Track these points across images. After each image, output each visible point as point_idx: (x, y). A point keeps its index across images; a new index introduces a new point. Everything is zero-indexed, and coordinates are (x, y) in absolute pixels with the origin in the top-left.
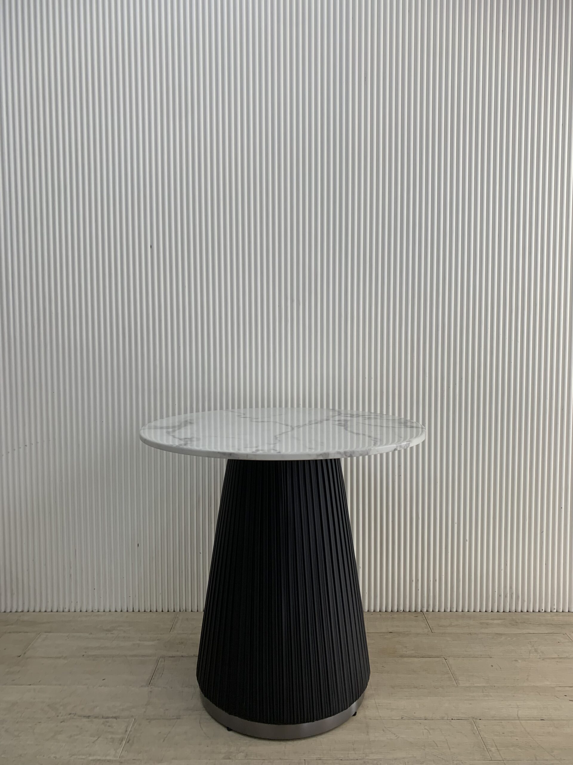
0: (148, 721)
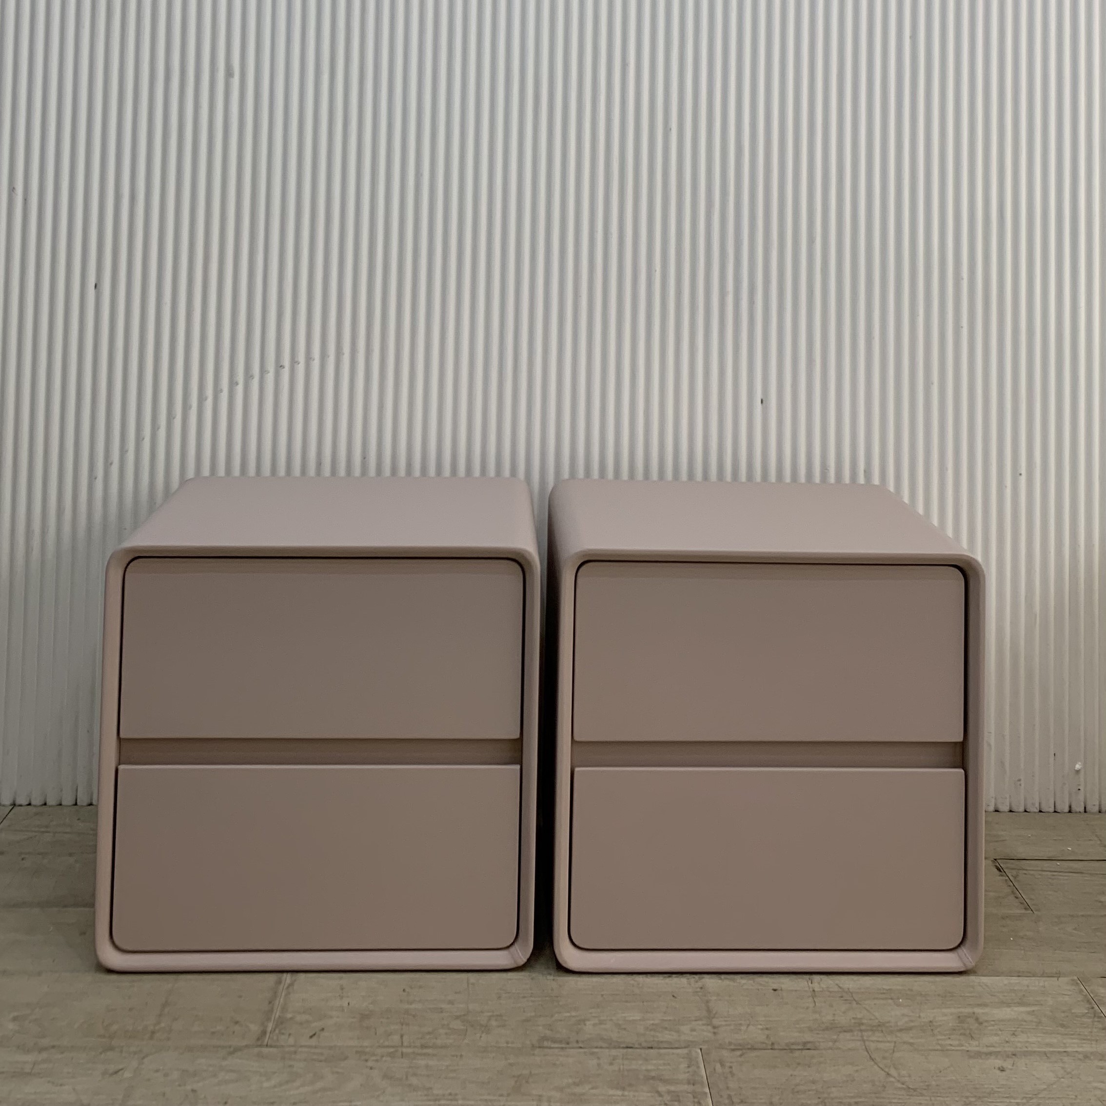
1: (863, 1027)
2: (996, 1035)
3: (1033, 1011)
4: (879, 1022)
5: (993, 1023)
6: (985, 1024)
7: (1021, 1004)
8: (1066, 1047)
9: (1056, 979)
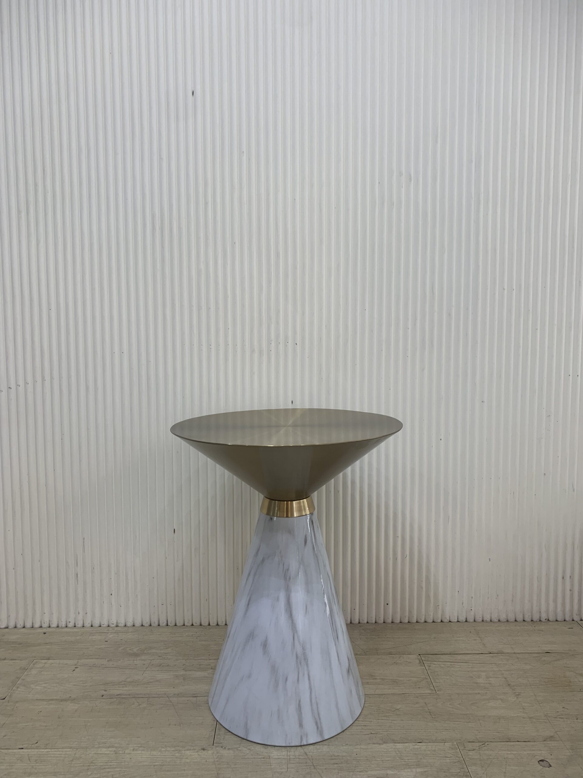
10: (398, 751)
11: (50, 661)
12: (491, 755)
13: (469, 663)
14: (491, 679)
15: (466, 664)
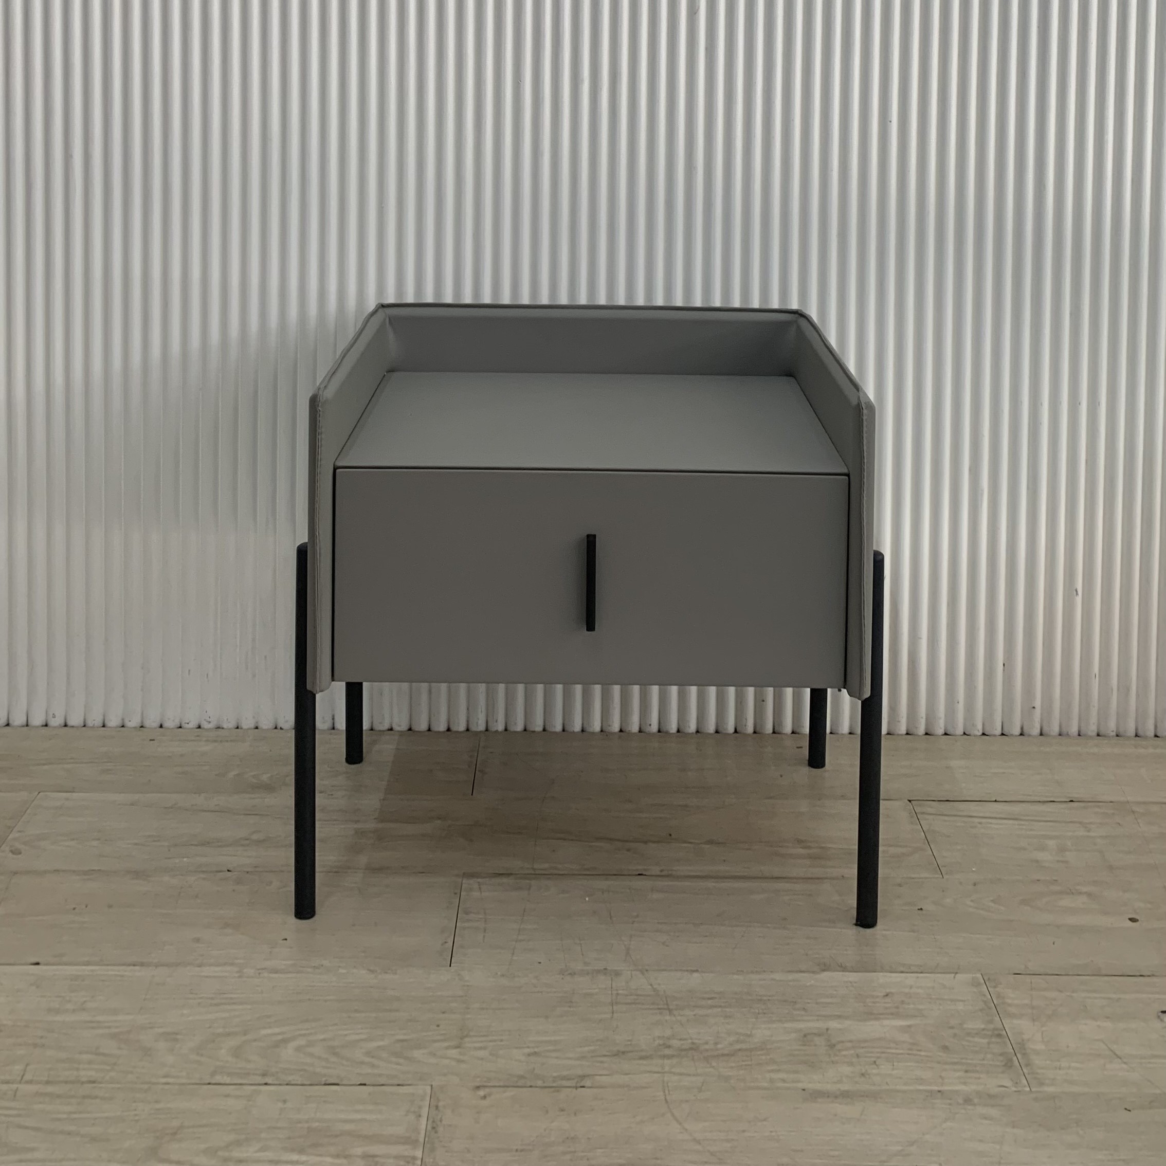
0: (481, 1093)
1: (667, 1052)
2: (851, 1064)
3: (909, 1026)
4: (693, 1043)
5: (849, 1045)
6: (839, 1047)
7: (896, 1015)
8: (942, 1085)
9: (953, 975)
10: (853, 986)
11: (75, 795)
12: (1055, 999)
13: (1021, 820)
14: (1067, 853)
15: (1016, 822)
